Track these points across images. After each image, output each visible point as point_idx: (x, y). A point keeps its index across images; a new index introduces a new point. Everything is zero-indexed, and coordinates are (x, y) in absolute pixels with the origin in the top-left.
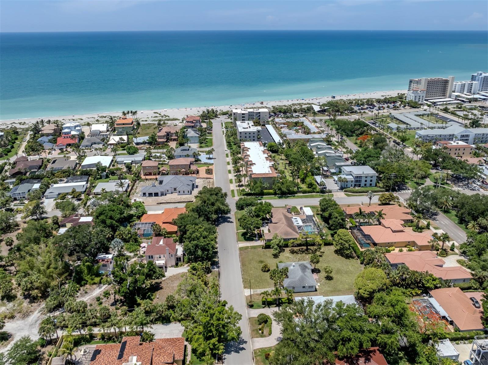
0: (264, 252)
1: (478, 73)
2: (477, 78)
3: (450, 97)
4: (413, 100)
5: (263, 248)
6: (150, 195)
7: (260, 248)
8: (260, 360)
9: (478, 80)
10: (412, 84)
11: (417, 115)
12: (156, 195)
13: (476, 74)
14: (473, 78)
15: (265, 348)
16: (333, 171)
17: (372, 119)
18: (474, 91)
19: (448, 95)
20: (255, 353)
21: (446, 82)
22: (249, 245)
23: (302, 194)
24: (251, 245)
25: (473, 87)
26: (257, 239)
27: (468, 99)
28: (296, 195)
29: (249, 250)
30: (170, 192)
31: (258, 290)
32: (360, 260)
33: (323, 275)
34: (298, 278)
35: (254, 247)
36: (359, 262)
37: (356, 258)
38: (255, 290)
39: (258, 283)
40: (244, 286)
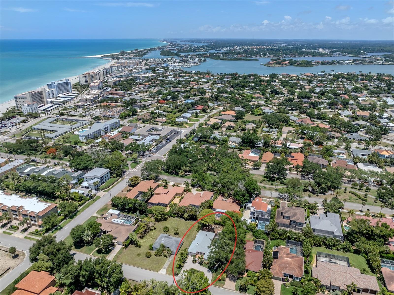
0: (129, 250)
1: (52, 83)
2: (53, 86)
3: (47, 104)
5: (125, 249)
7: (123, 250)
8: (220, 284)
9: (54, 88)
11: (50, 123)
13: (50, 83)
14: (49, 86)
15: (212, 279)
16: (74, 182)
17: (23, 136)
18: (56, 95)
19: (45, 102)
20: (214, 285)
21: (40, 93)
22: (115, 255)
23: (81, 207)
24: (116, 253)
25: (54, 92)
26: (112, 248)
27: (62, 102)
28: (78, 210)
29: (120, 256)
31: (165, 266)
32: (172, 216)
33: (172, 235)
34: (174, 243)
35: (120, 252)
36: (172, 218)
37: (168, 217)
38: (163, 267)
39: (158, 264)
40: (156, 271)
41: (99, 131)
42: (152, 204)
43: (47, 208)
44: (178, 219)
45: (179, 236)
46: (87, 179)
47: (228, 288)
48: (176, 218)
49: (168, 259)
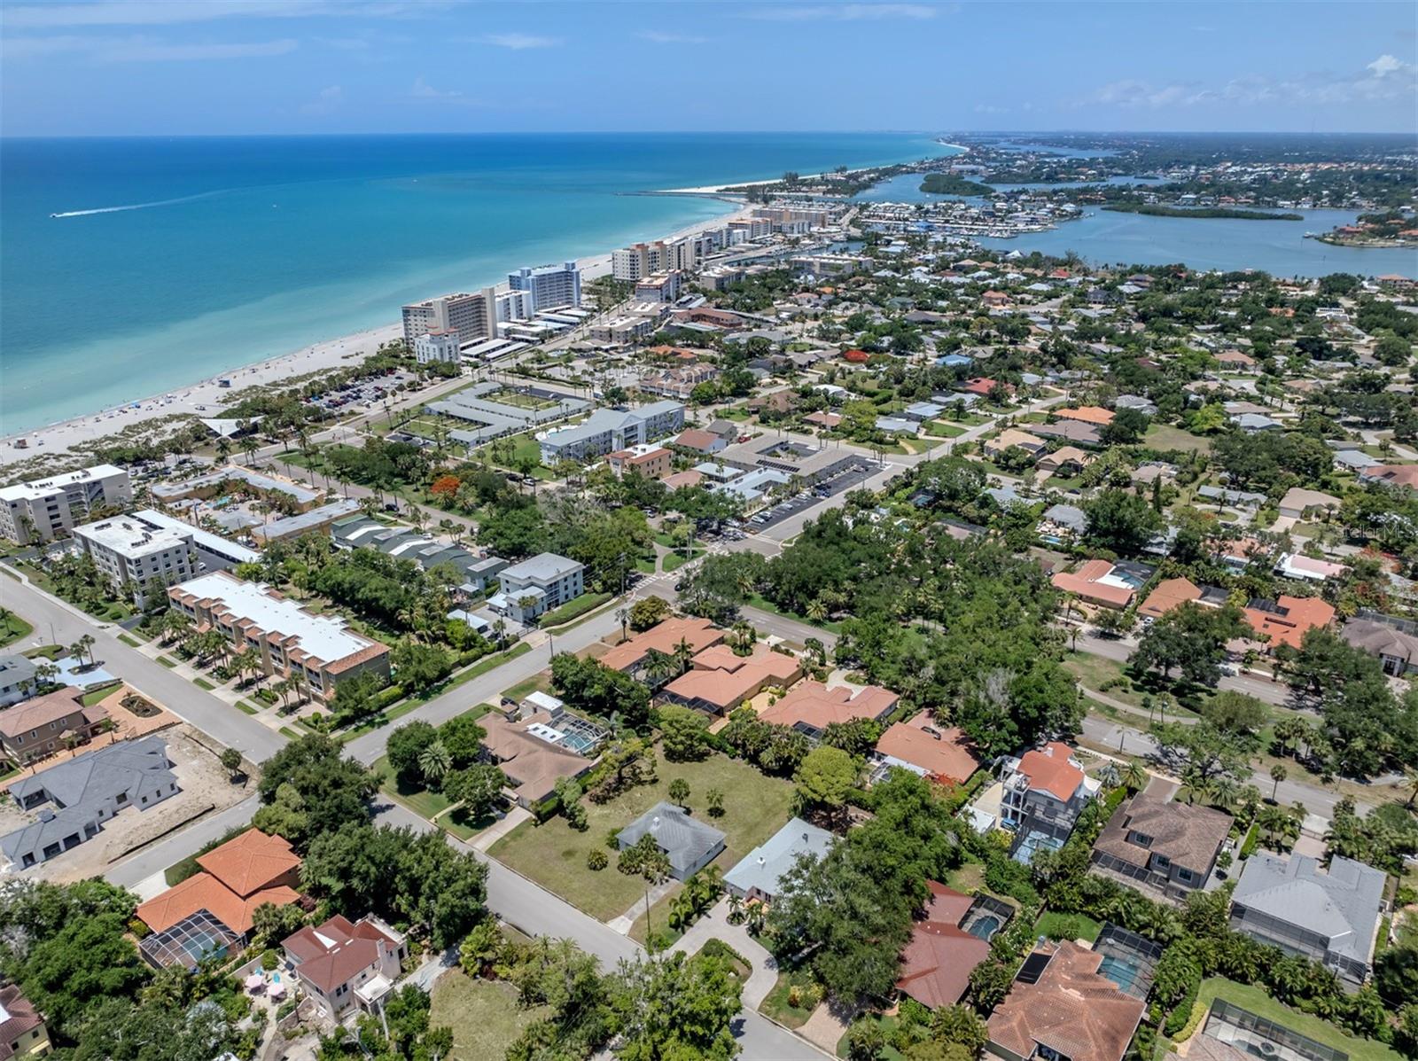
0: (547, 832)
1: (523, 272)
2: (523, 282)
3: (495, 337)
4: (438, 357)
5: (536, 826)
6: (51, 851)
7: (528, 827)
8: (789, 1017)
9: (527, 288)
10: (411, 317)
11: (480, 397)
12: (72, 841)
13: (517, 273)
14: (515, 283)
15: (771, 993)
16: (470, 587)
17: (392, 429)
18: (529, 312)
19: (490, 332)
20: (767, 1013)
21: (479, 302)
22: (499, 836)
23: (463, 670)
24: (505, 832)
25: (524, 303)
26: (498, 812)
27: (537, 335)
28: (452, 676)
29: (512, 843)
30: (108, 813)
31: (634, 908)
32: (725, 751)
33: (701, 813)
34: (689, 840)
35: (517, 833)
36: (726, 756)
37: (713, 752)
38: (629, 912)
39: (617, 897)
40: (600, 920)
41: (608, 437)
42: (674, 698)
43: (358, 654)
44: (741, 763)
45: (721, 820)
46: (508, 586)
47: (814, 1040)
48: (738, 760)
49: (655, 888)
